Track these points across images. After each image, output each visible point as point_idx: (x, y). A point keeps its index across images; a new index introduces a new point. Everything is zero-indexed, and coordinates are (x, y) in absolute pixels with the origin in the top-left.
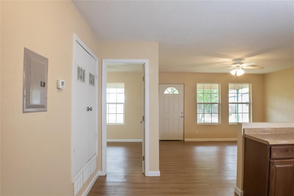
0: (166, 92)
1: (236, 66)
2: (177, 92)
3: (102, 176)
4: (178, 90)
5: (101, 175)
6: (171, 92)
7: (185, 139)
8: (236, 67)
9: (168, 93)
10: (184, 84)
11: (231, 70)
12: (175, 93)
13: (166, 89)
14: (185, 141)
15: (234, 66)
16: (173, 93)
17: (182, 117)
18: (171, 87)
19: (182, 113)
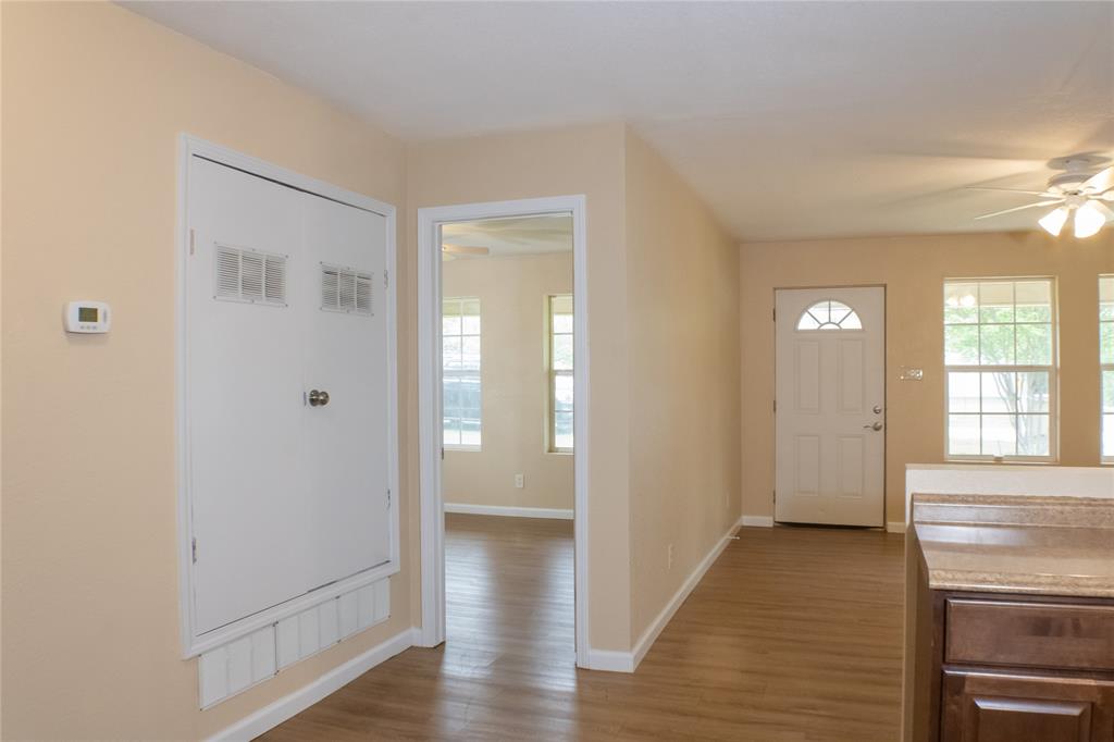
0: (806, 323)
1: (1065, 193)
2: (853, 323)
3: (422, 648)
4: (857, 313)
5: (420, 645)
6: (830, 322)
7: (889, 523)
8: (1064, 199)
9: (815, 326)
10: (885, 286)
11: (1045, 211)
12: (845, 325)
13: (805, 310)
14: (889, 531)
15: (1054, 192)
16: (838, 325)
17: (878, 428)
18: (829, 299)
19: (877, 411)
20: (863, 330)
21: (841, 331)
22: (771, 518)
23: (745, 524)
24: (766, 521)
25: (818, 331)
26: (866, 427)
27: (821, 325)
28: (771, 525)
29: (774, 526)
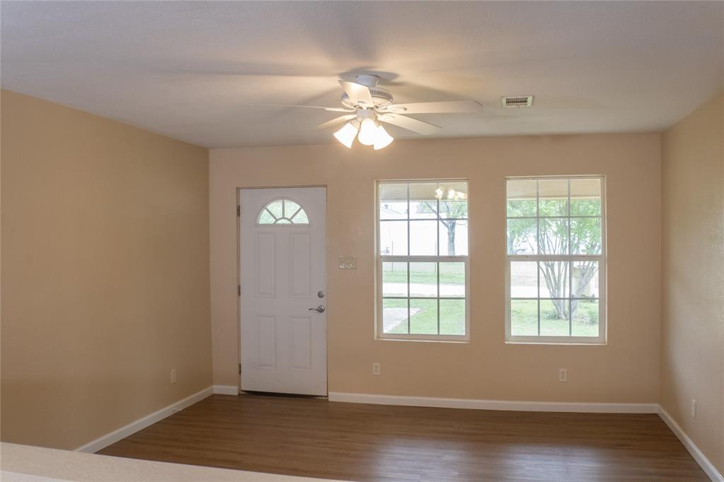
0: (265, 218)
2: (302, 218)
4: (305, 210)
6: (284, 218)
7: (330, 393)
9: (272, 221)
10: (326, 187)
12: (295, 221)
13: (264, 207)
14: (330, 400)
16: (290, 220)
17: (321, 311)
18: (283, 198)
19: (320, 295)
20: (309, 225)
21: (293, 225)
22: (236, 388)
23: (216, 392)
24: (232, 390)
25: (275, 225)
26: (310, 309)
27: (277, 220)
28: (237, 394)
29: (239, 394)
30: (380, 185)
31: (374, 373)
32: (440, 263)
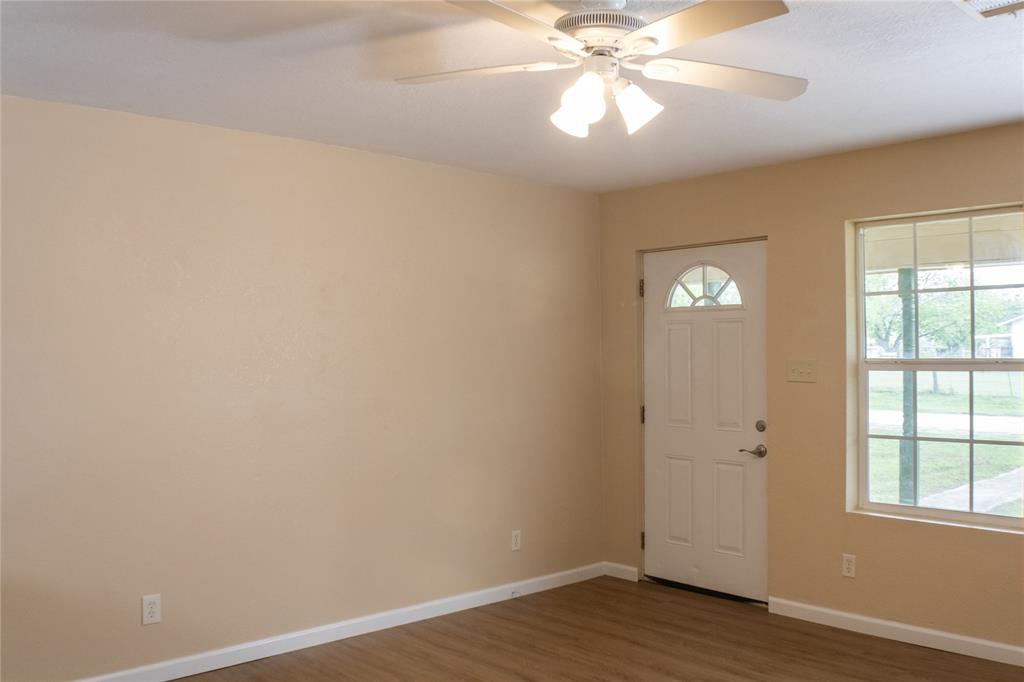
0: (680, 298)
2: (731, 296)
6: (705, 296)
7: (770, 599)
9: (688, 302)
12: (722, 300)
13: (677, 279)
16: (714, 299)
17: (760, 453)
18: (703, 264)
19: (761, 427)
20: (742, 307)
21: (718, 308)
22: (635, 570)
23: (607, 572)
24: (630, 573)
25: (693, 310)
26: (741, 451)
27: (696, 300)
28: (636, 580)
29: (640, 581)
30: (861, 231)
31: (845, 573)
32: (975, 373)
